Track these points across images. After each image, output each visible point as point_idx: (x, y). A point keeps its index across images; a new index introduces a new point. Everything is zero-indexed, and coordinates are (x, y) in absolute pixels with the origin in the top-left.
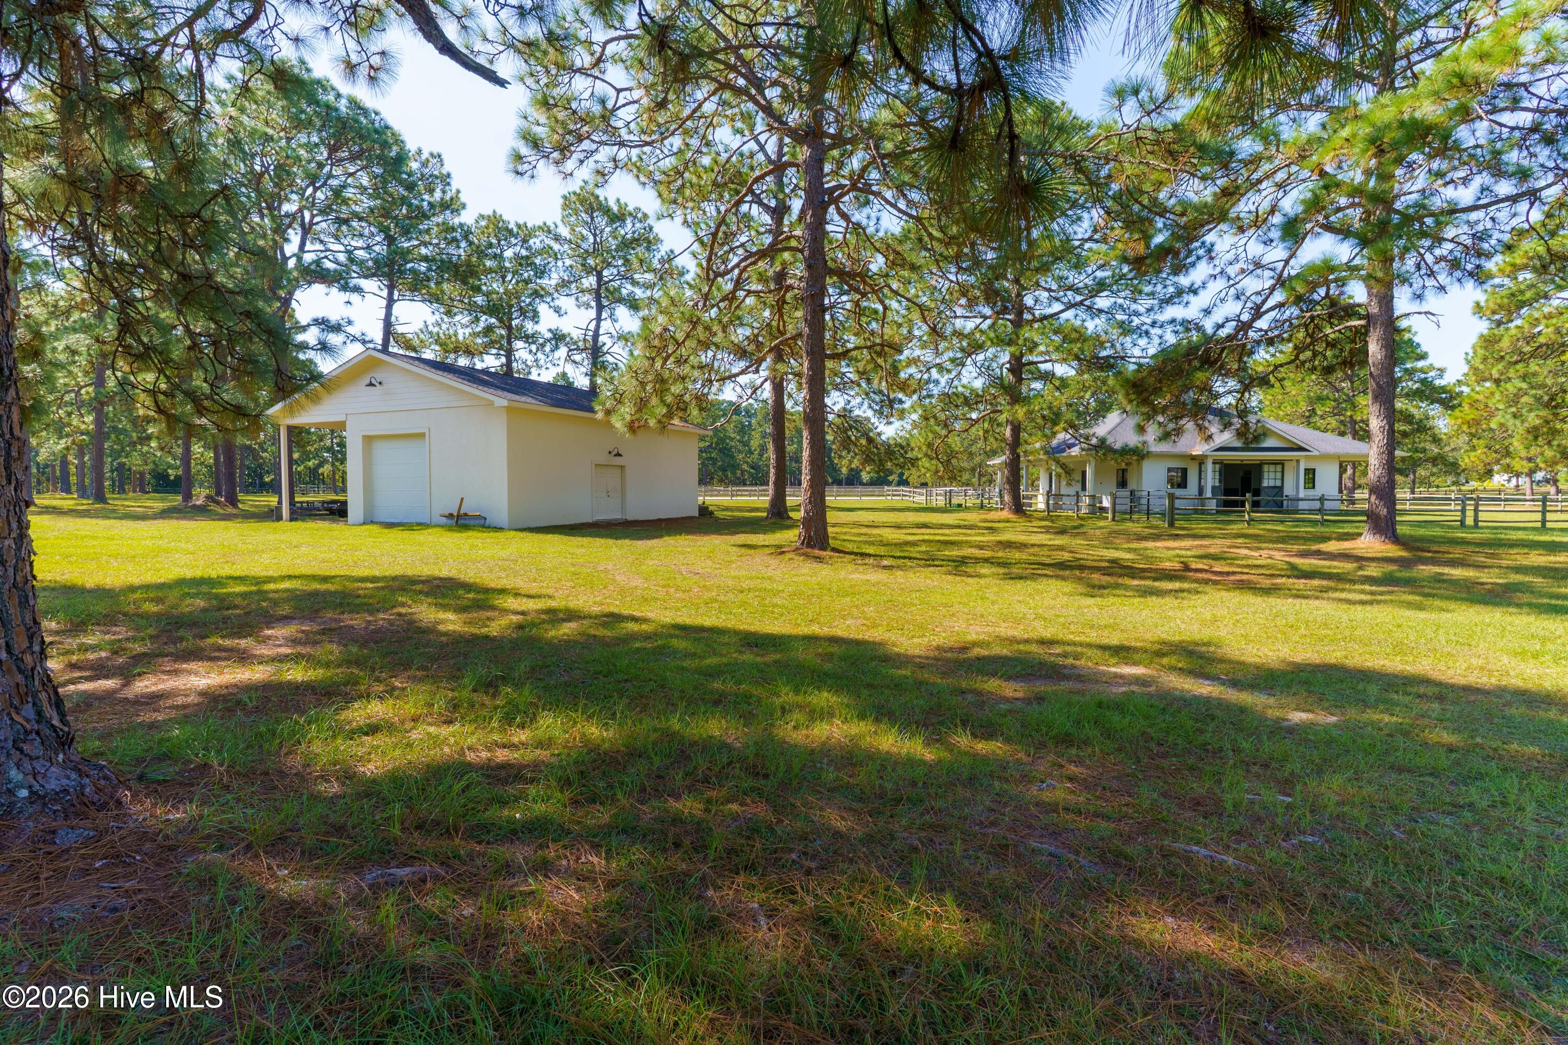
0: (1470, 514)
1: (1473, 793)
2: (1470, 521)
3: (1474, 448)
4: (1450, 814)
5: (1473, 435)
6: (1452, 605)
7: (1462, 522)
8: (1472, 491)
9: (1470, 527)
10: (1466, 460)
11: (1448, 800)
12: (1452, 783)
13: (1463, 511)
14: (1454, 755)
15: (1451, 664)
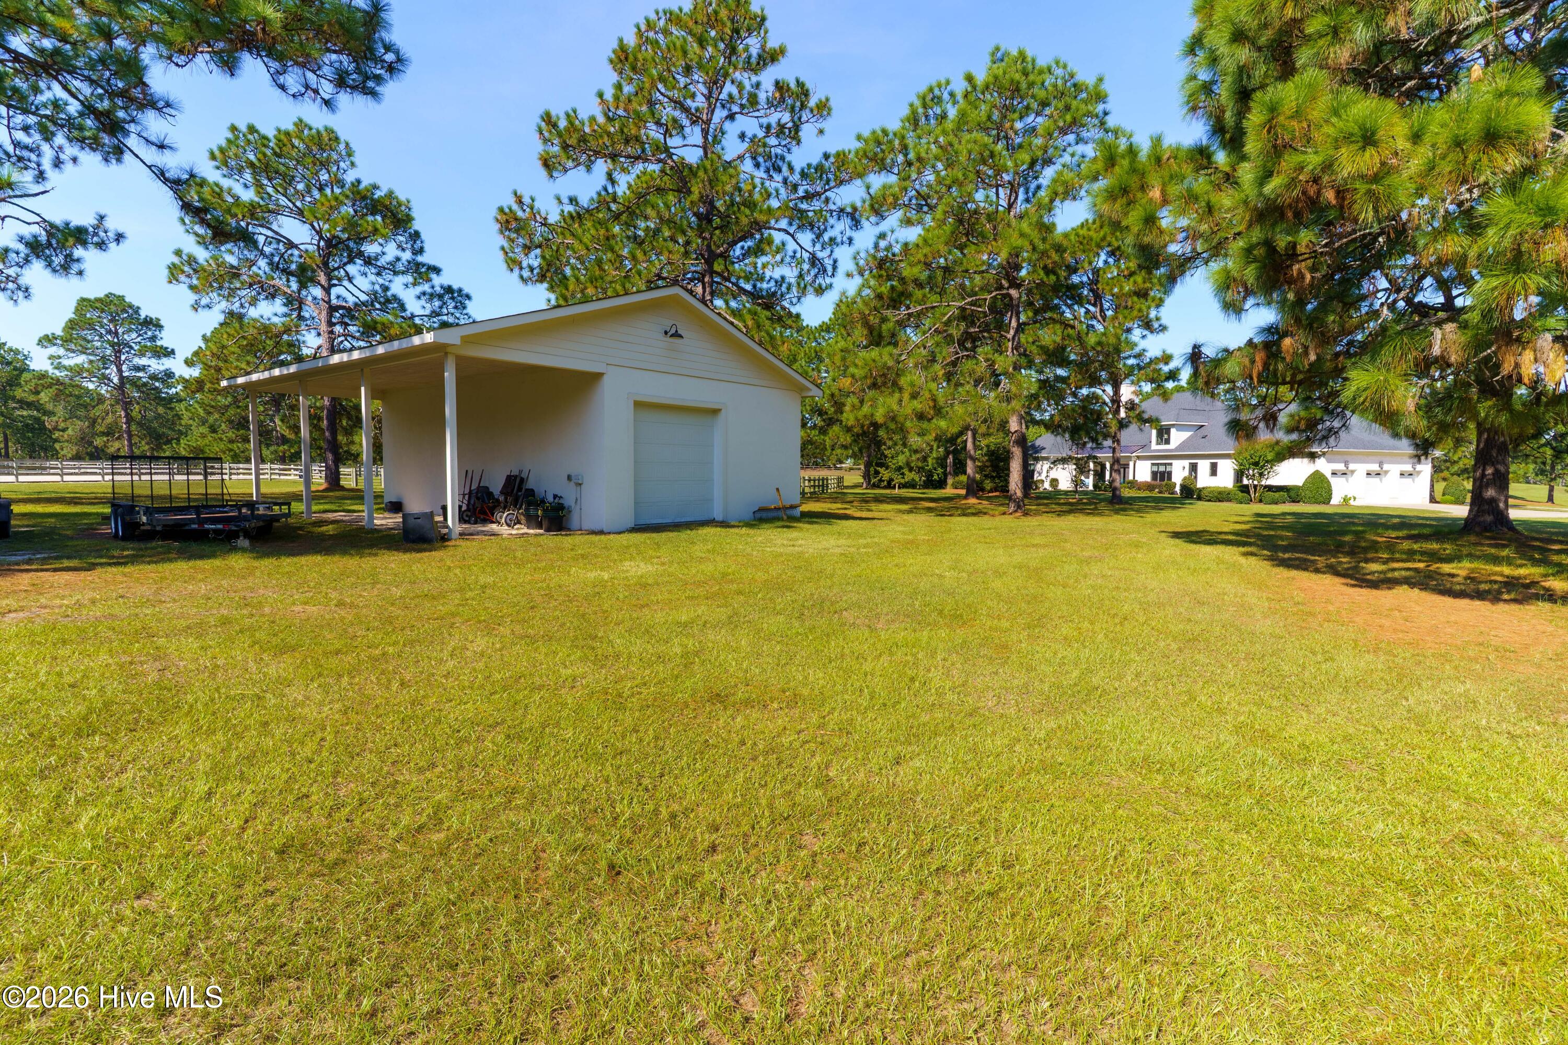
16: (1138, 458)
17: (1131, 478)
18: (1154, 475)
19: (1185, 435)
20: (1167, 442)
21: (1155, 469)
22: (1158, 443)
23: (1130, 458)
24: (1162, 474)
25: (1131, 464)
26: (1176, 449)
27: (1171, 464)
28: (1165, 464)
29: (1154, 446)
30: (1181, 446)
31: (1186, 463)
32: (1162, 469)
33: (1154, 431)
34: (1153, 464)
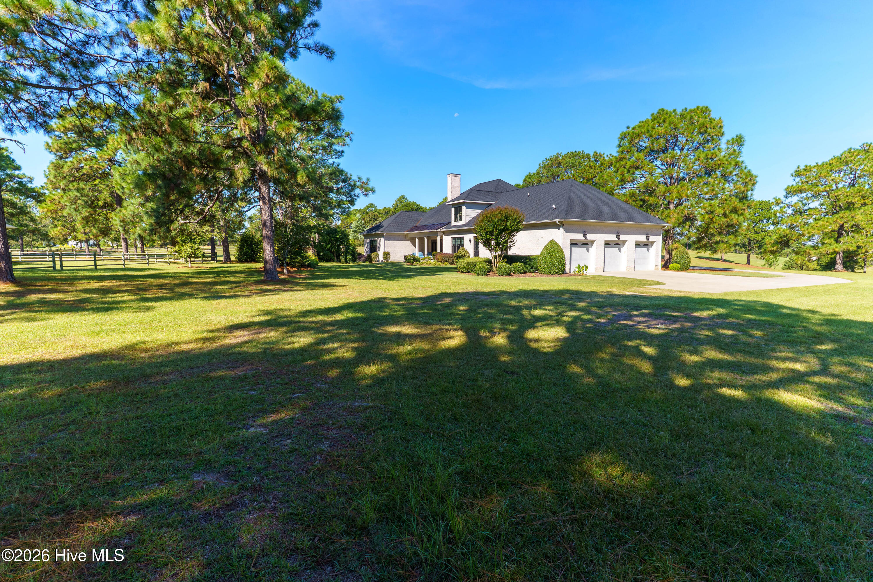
0: (58, 263)
1: (75, 415)
2: (58, 267)
3: (56, 226)
4: (63, 430)
5: (55, 219)
6: (53, 316)
7: (54, 267)
8: (58, 250)
9: (59, 270)
10: (53, 233)
11: (61, 423)
12: (62, 413)
13: (54, 261)
14: (62, 398)
15: (55, 348)
16: (444, 233)
17: (439, 250)
19: (476, 212)
20: (461, 219)
21: (454, 242)
22: (455, 221)
23: (436, 234)
24: (459, 247)
25: (439, 239)
26: (466, 224)
27: (463, 238)
28: (460, 238)
29: (453, 223)
30: (468, 222)
31: (472, 237)
32: (458, 242)
33: (453, 209)
34: (453, 239)
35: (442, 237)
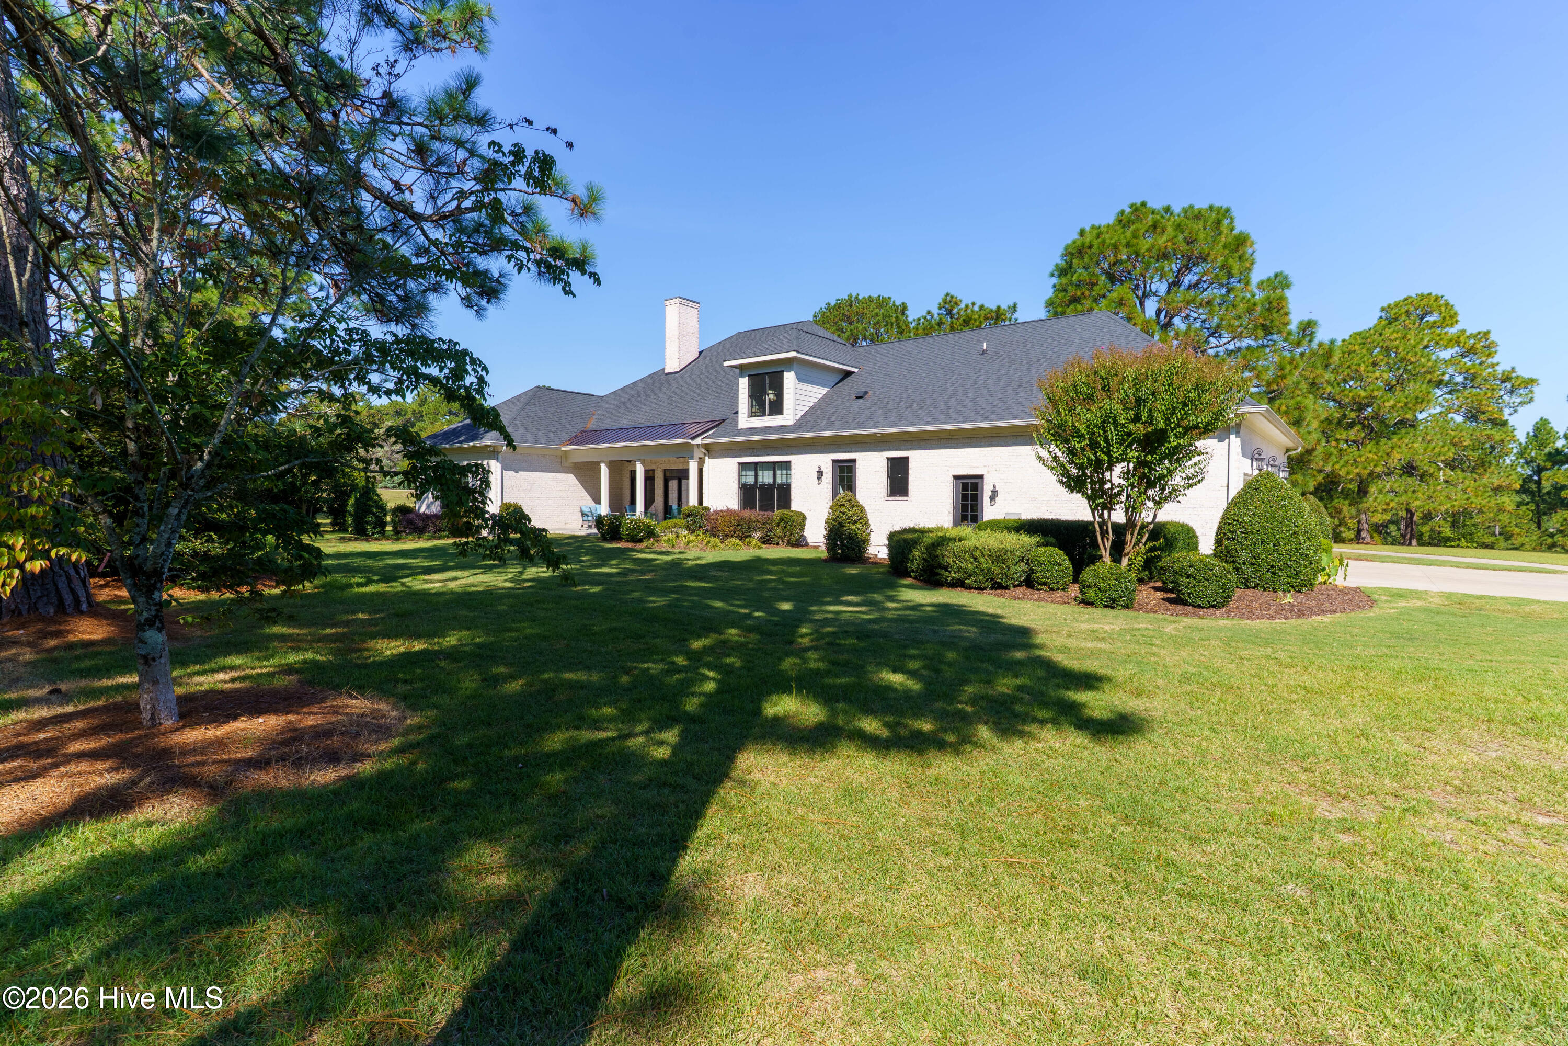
16: (710, 450)
17: (693, 501)
18: (747, 493)
19: (817, 392)
20: (777, 408)
21: (749, 478)
22: (752, 414)
23: (686, 451)
24: (767, 490)
25: (693, 467)
26: (800, 425)
27: (787, 465)
28: (773, 466)
29: (745, 421)
30: (809, 419)
31: (825, 461)
32: (765, 477)
33: (744, 383)
34: (743, 466)
35: (701, 462)
